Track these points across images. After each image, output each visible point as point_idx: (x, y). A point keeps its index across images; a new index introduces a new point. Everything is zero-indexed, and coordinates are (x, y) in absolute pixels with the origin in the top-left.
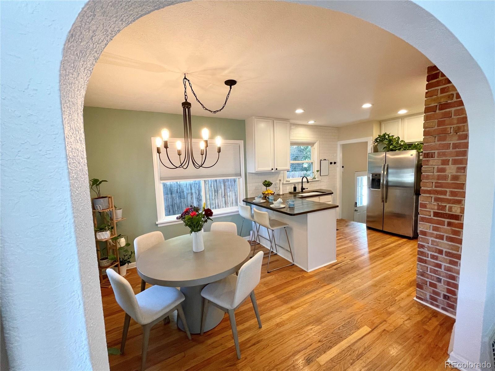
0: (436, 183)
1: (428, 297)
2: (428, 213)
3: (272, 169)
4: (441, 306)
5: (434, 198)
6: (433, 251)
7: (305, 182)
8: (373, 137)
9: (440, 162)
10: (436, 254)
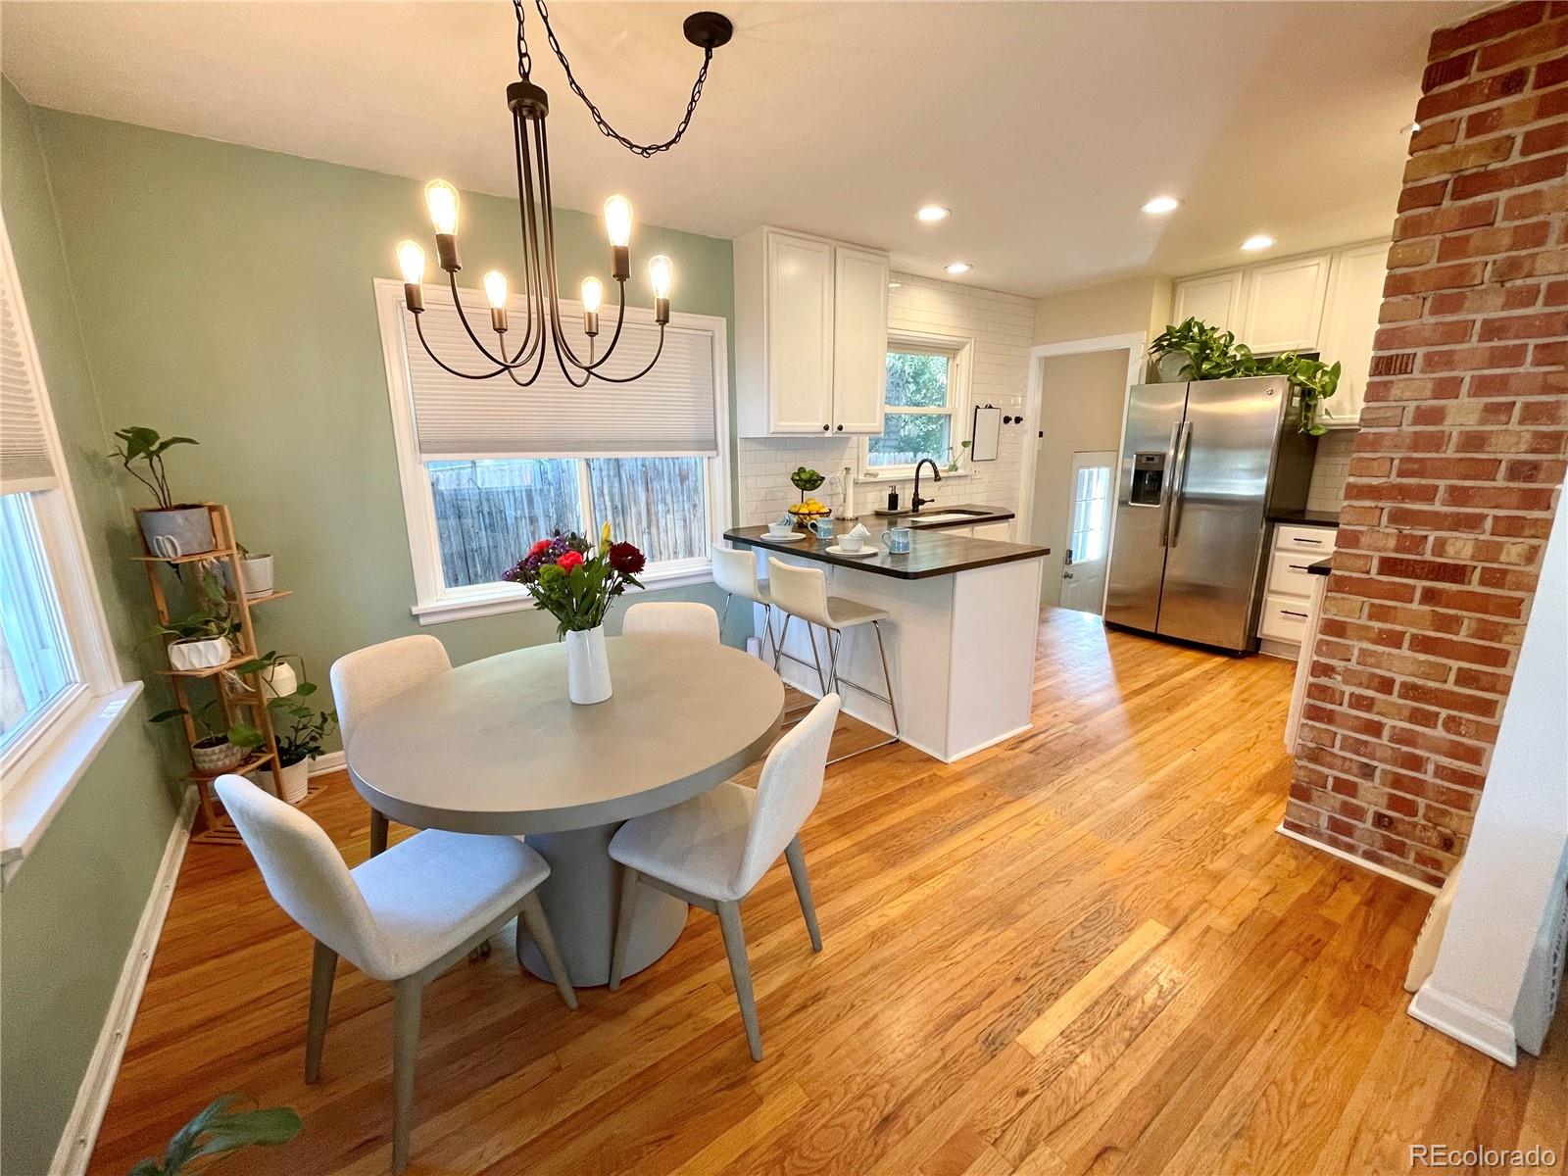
0: (1402, 460)
1: (1324, 823)
2: (1360, 563)
3: (826, 428)
4: (1364, 847)
5: (1390, 512)
6: (1360, 685)
7: (926, 479)
8: (1148, 333)
9: (1430, 386)
10: (1370, 693)
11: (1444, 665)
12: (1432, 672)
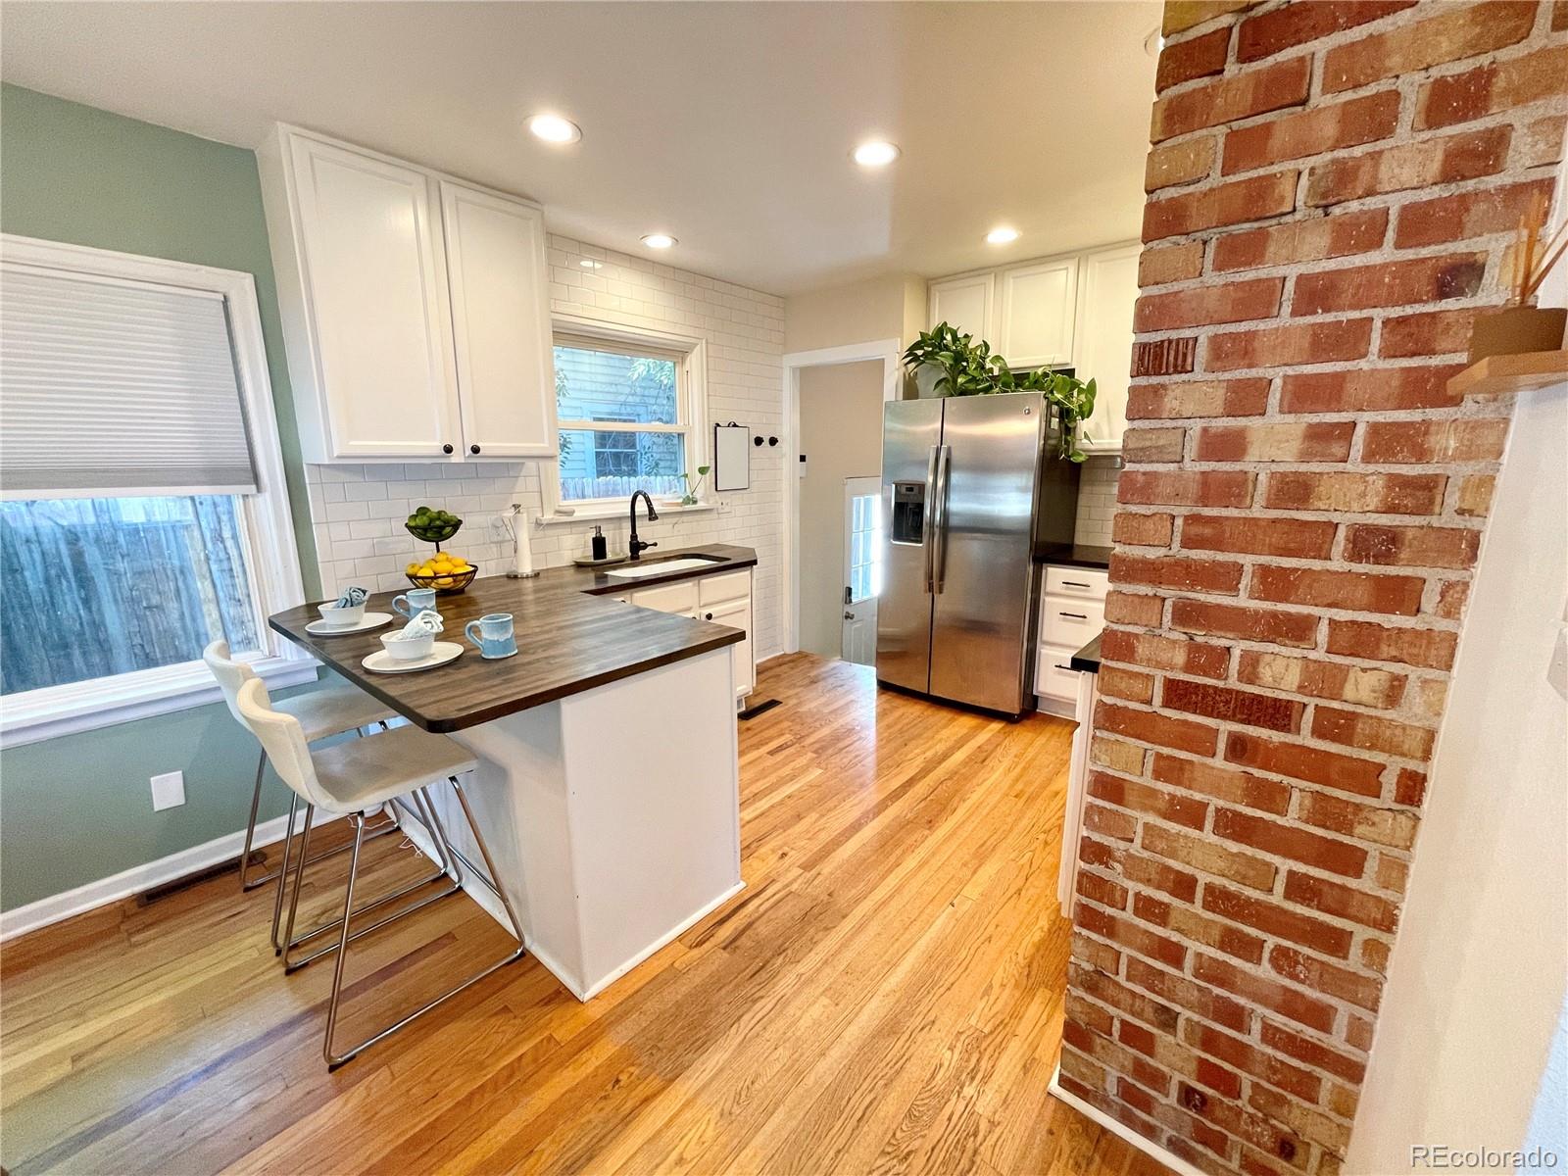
0: (1186, 518)
1: (1112, 1086)
2: (1138, 686)
3: (448, 450)
4: (1168, 1133)
5: (1175, 605)
6: (1148, 882)
8: (902, 338)
9: (1220, 394)
10: (1163, 896)
11: (1268, 864)
12: (1252, 873)
